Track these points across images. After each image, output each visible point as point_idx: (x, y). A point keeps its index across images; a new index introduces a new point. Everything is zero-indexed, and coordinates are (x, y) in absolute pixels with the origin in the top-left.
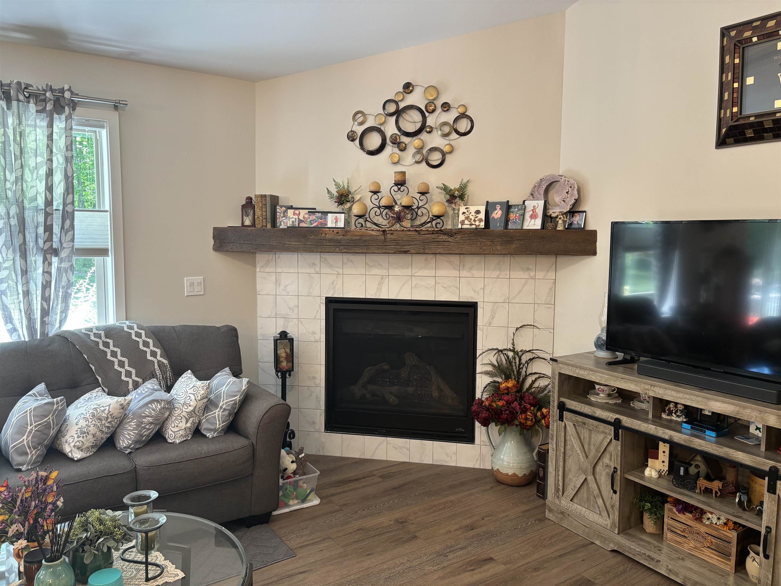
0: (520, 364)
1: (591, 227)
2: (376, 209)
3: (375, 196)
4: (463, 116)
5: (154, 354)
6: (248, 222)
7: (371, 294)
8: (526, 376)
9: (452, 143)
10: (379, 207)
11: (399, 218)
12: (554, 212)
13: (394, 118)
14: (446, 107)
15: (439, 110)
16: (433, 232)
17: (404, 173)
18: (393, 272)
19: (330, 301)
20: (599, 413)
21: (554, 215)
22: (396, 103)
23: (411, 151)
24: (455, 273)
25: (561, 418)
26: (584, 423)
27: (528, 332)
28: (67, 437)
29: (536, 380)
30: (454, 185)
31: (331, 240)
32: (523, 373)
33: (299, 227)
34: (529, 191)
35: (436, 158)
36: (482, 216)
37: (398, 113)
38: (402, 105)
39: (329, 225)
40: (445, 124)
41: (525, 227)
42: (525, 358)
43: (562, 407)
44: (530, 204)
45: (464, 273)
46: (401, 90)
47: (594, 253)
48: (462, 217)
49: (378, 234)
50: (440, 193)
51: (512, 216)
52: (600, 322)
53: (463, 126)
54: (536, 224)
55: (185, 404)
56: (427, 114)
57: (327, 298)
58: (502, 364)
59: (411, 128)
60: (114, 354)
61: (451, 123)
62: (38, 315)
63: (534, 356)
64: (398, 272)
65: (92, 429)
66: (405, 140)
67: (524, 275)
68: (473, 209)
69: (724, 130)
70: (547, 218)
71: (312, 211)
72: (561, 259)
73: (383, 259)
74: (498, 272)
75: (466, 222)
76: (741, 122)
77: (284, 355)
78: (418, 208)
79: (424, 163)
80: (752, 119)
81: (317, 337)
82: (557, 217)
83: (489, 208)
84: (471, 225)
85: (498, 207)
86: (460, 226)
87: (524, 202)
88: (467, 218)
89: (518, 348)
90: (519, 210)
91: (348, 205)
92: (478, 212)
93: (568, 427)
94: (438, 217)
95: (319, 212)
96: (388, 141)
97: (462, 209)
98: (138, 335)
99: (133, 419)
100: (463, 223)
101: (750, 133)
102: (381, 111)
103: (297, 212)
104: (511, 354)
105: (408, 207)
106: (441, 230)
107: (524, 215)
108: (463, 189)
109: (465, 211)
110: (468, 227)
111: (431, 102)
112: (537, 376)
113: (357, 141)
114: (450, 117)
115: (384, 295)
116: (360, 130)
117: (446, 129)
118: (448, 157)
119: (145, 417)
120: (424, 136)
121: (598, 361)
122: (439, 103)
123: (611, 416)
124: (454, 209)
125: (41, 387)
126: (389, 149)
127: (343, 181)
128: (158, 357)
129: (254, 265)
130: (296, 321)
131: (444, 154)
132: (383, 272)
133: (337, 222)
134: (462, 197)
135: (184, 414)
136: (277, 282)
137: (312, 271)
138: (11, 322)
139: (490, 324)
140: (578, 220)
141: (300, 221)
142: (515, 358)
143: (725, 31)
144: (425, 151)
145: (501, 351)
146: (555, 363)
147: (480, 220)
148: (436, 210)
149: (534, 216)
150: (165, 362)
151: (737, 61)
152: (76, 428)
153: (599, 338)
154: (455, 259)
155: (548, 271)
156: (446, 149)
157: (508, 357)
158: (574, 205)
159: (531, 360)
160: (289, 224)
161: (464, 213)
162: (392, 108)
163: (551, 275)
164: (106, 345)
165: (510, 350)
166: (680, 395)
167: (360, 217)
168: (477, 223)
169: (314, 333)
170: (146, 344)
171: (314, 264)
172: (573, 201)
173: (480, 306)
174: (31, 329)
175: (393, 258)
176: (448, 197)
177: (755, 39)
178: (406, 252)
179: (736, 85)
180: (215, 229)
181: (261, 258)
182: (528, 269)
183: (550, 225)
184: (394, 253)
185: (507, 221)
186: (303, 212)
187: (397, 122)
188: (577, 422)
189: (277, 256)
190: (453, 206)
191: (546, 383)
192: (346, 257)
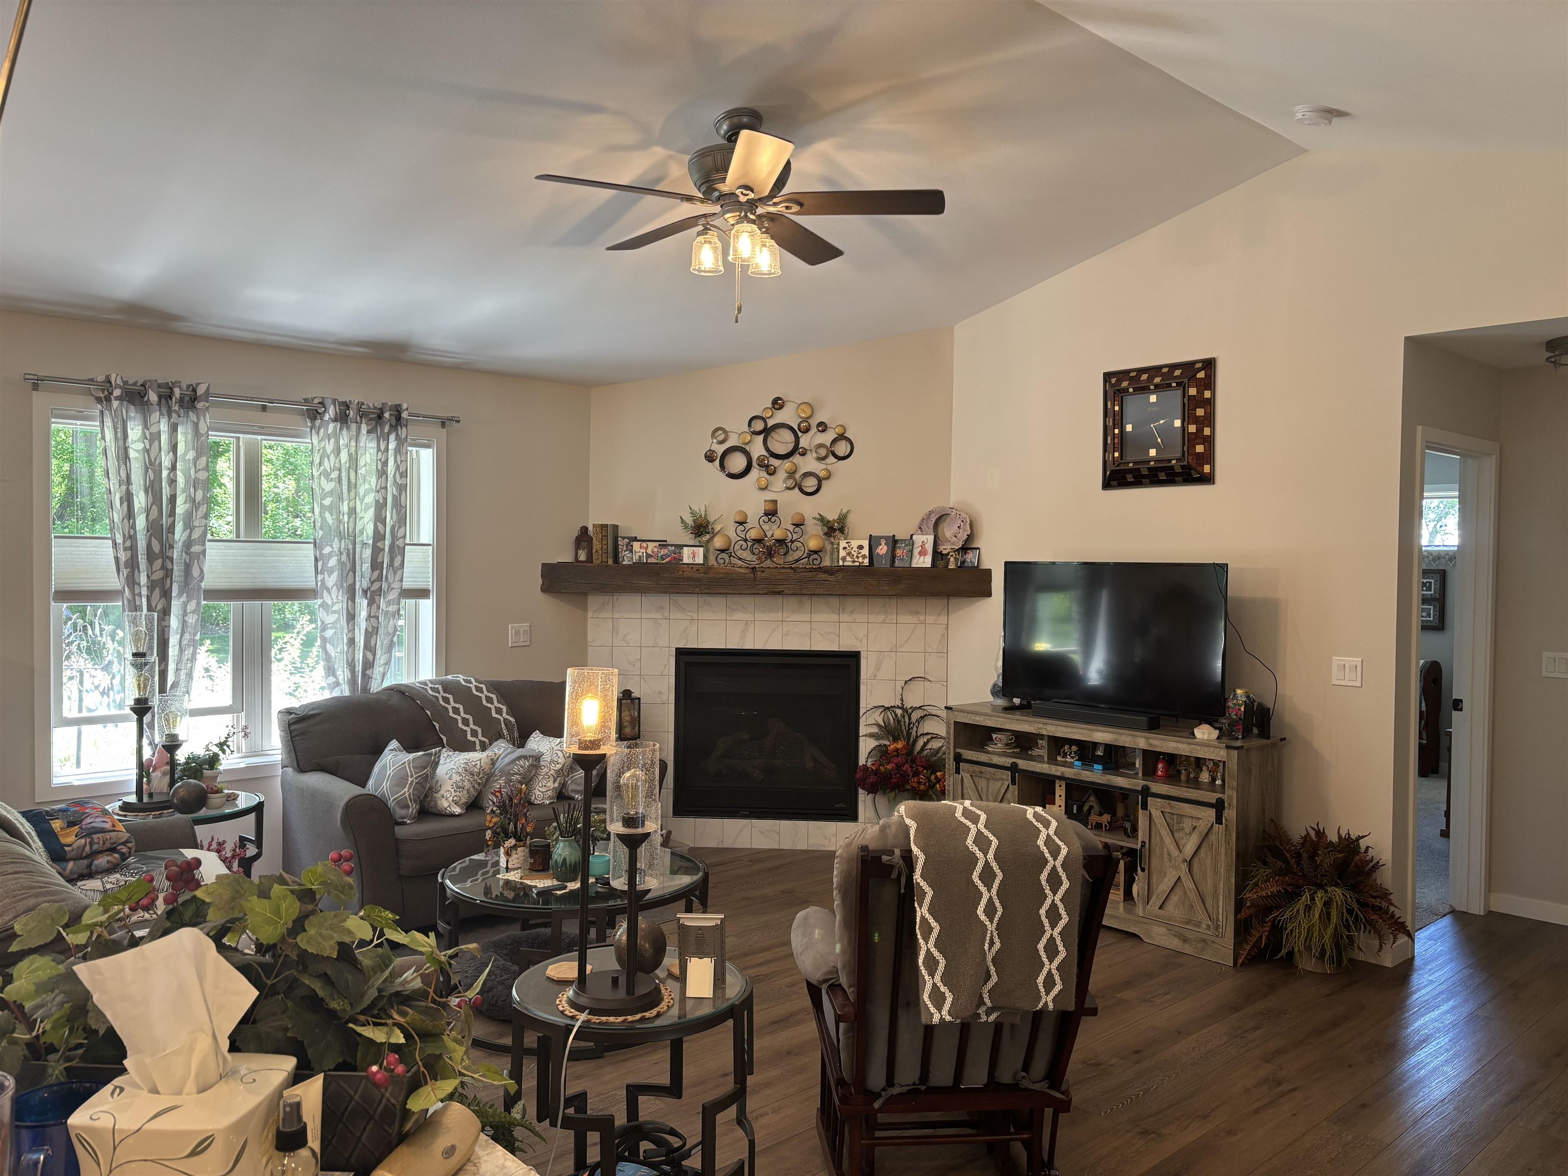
0: (910, 724)
1: (985, 565)
2: (743, 542)
3: (741, 528)
4: (841, 437)
5: (499, 711)
6: (582, 556)
7: (733, 643)
8: (917, 737)
9: (829, 467)
10: (746, 540)
11: (770, 554)
12: (945, 548)
13: (762, 437)
14: (823, 427)
15: (814, 430)
16: (811, 570)
17: (775, 502)
18: (759, 616)
19: (681, 653)
20: (997, 760)
21: (944, 552)
22: (764, 420)
23: (781, 475)
24: (834, 617)
25: (958, 771)
26: (982, 773)
27: (919, 684)
28: (442, 792)
29: (928, 741)
30: (832, 516)
31: (690, 579)
32: (914, 733)
33: (647, 563)
34: (917, 524)
35: (810, 485)
36: (866, 551)
37: (767, 432)
38: (770, 423)
39: (685, 561)
40: (821, 446)
41: (913, 565)
42: (915, 716)
43: (958, 759)
44: (919, 539)
45: (845, 617)
46: (770, 405)
47: (990, 595)
48: (842, 553)
49: (746, 571)
50: (815, 524)
51: (899, 552)
52: (996, 666)
53: (842, 448)
54: (925, 562)
55: (552, 761)
56: (800, 434)
57: (677, 649)
58: (889, 724)
59: (782, 450)
60: (456, 711)
61: (828, 445)
62: (359, 668)
63: (925, 712)
64: (765, 616)
65: (466, 784)
66: (774, 462)
67: (913, 619)
68: (855, 544)
69: (1108, 473)
70: (937, 555)
71: (663, 544)
72: (954, 601)
73: (747, 601)
74: (883, 617)
75: (848, 559)
76: (1122, 467)
77: (628, 718)
78: (792, 542)
79: (797, 489)
80: (1131, 465)
81: (665, 698)
82: (948, 554)
83: (873, 542)
84: (854, 561)
85: (883, 542)
86: (841, 563)
87: (912, 535)
88: (849, 554)
89: (908, 705)
90: (906, 545)
91: (708, 536)
92: (861, 547)
93: (965, 779)
94: (815, 552)
95: (672, 545)
96: (754, 463)
97: (843, 544)
98: (479, 689)
99: (501, 777)
100: (844, 559)
101: (1130, 478)
102: (746, 429)
103: (644, 544)
104: (899, 712)
105: (781, 542)
106: (820, 568)
107: (912, 551)
108: (842, 519)
109: (846, 545)
110: (850, 564)
111: (805, 420)
112: (929, 737)
113: (717, 462)
114: (827, 438)
115: (748, 645)
116: (720, 449)
117: (823, 452)
118: (824, 482)
119: (513, 775)
120: (797, 459)
121: (994, 708)
122: (814, 422)
123: (1007, 761)
124: (832, 543)
125: (394, 744)
126: (755, 473)
127: (699, 508)
128: (504, 715)
129: (585, 610)
130: (638, 678)
131: (820, 480)
132: (748, 617)
133: (694, 557)
134: (842, 530)
135: (552, 772)
136: (615, 630)
137: (659, 616)
138: (334, 675)
139: (875, 677)
140: (970, 557)
141: (648, 556)
142: (903, 717)
143: (1107, 376)
144: (797, 476)
145: (888, 708)
146: (950, 711)
147: (864, 557)
148: (813, 544)
149: (923, 553)
150: (512, 720)
151: (1117, 408)
152: (451, 782)
153: (995, 685)
154: (835, 601)
155: (939, 615)
156: (822, 474)
157: (896, 716)
158: (966, 541)
159: (922, 718)
160: (635, 558)
161: (845, 548)
162: (759, 425)
163: (943, 619)
164: (446, 700)
165: (898, 707)
166: (1069, 730)
167: (722, 551)
168: (861, 560)
169: (660, 693)
170: (489, 700)
171: (662, 608)
172: (965, 537)
173: (863, 655)
174: (353, 682)
175: (758, 600)
176: (826, 529)
177: (1131, 390)
178: (779, 593)
179: (1117, 431)
180: (543, 564)
181: (594, 601)
182: (917, 613)
183: (940, 563)
184: (765, 594)
185: (893, 557)
186: (651, 545)
187: (765, 442)
188: (974, 772)
189: (615, 598)
190: (832, 539)
191: (940, 745)
192: (702, 599)
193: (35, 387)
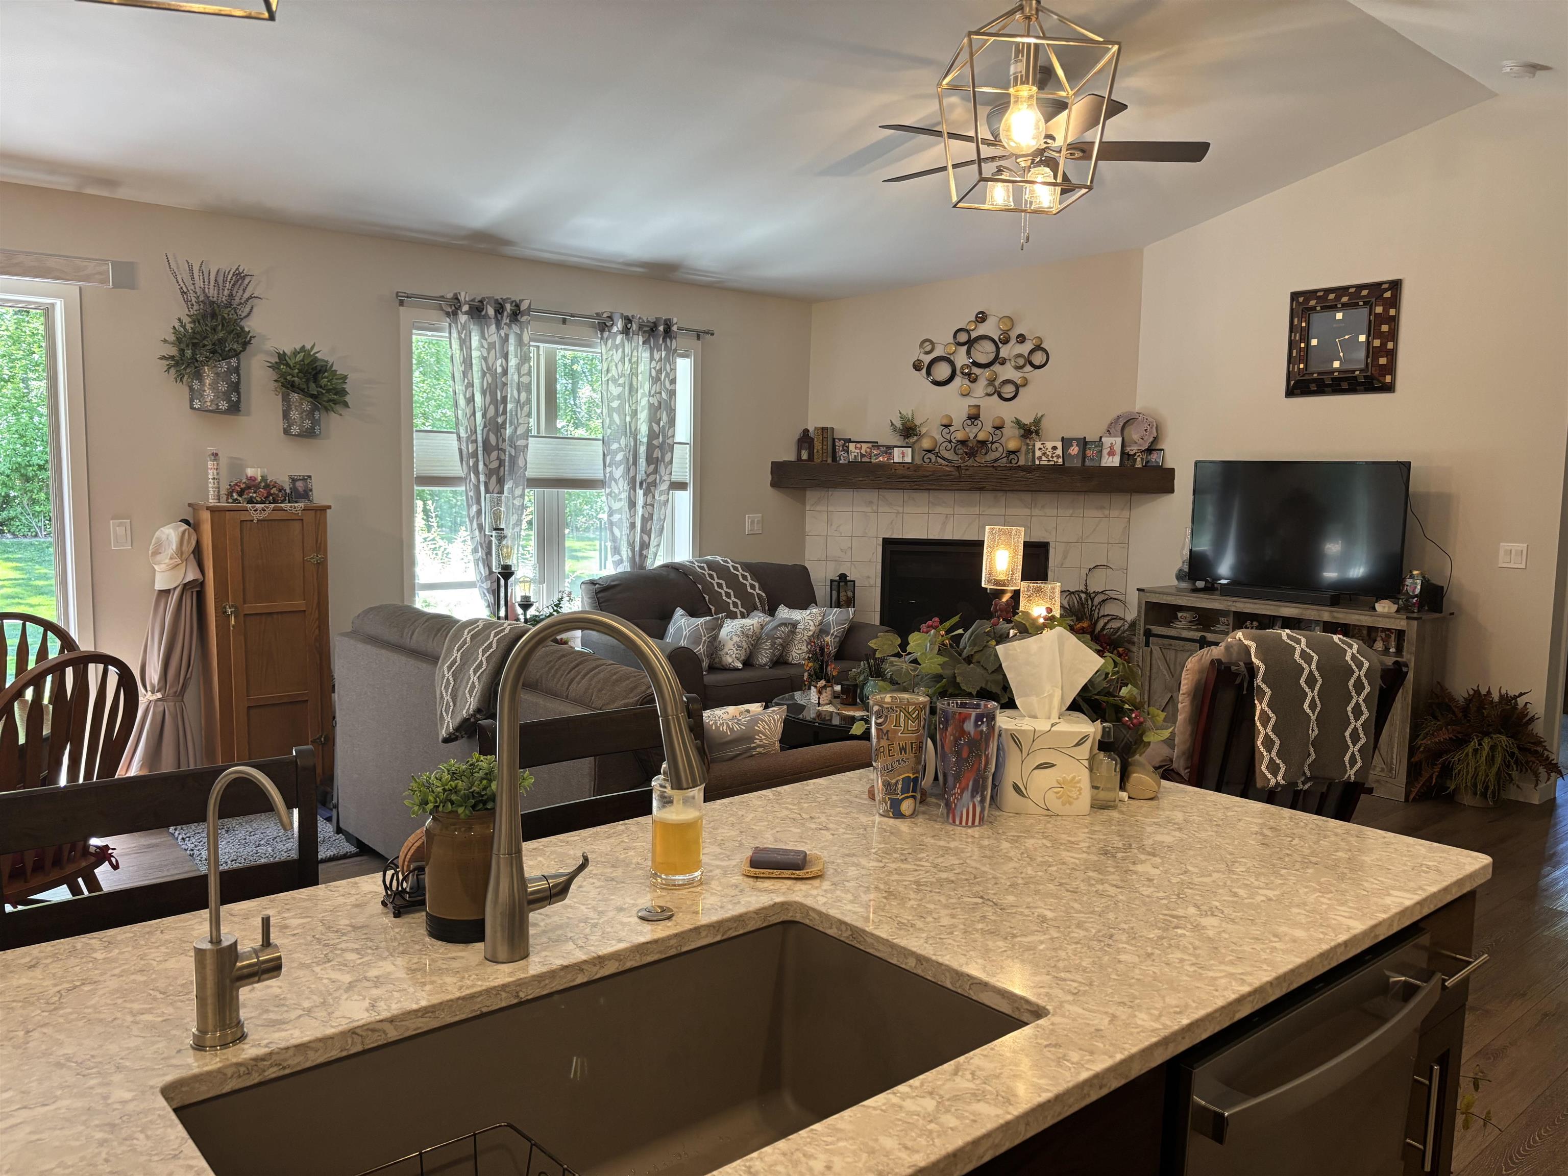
0: (1092, 606)
1: (1169, 464)
2: (947, 443)
3: (946, 430)
4: (1038, 348)
5: (753, 587)
6: (805, 456)
7: (934, 535)
8: (1098, 618)
9: (1026, 375)
10: (950, 442)
11: (972, 454)
12: (1132, 449)
13: (965, 347)
14: (1021, 339)
15: (1013, 341)
16: (1011, 469)
17: (978, 407)
18: (958, 510)
19: (887, 542)
20: (1186, 634)
21: (1132, 453)
22: (968, 332)
23: (982, 382)
24: (1027, 511)
25: (1147, 644)
26: (1171, 645)
27: (1100, 574)
28: (726, 650)
29: (1108, 621)
30: (1027, 420)
31: (902, 476)
32: (1096, 615)
33: (861, 462)
34: (1105, 427)
35: (1008, 390)
36: (1059, 452)
37: (970, 343)
38: (974, 335)
39: (896, 460)
40: (1020, 356)
41: (1103, 464)
42: (1097, 600)
43: (1148, 634)
44: (1107, 441)
45: (1036, 512)
46: (974, 319)
47: (1171, 490)
48: (1038, 454)
49: (952, 469)
50: (1012, 427)
51: (1089, 453)
52: (1182, 554)
53: (1038, 358)
54: (1115, 461)
55: (804, 629)
56: (1000, 345)
57: (884, 539)
58: (1074, 606)
59: (983, 360)
60: (720, 586)
61: (1026, 355)
62: (637, 548)
63: (1106, 597)
64: (963, 511)
65: (744, 644)
66: (976, 370)
67: (1098, 513)
68: (1049, 445)
69: (1292, 382)
70: (1125, 455)
71: (875, 445)
72: (1136, 497)
73: (948, 496)
74: (1071, 511)
75: (1044, 458)
76: (1307, 377)
77: (844, 598)
78: (992, 443)
79: (996, 396)
80: (1315, 375)
81: (872, 582)
82: (1135, 454)
83: (1066, 442)
84: (1049, 461)
85: (1075, 443)
86: (1037, 462)
87: (1101, 438)
88: (1044, 454)
89: (1091, 590)
90: (1096, 447)
91: (915, 438)
92: (1055, 448)
93: (1154, 651)
94: (1013, 452)
95: (883, 446)
96: (958, 372)
97: (1038, 445)
98: (736, 568)
99: (767, 640)
100: (1040, 458)
101: (1313, 387)
102: (951, 340)
103: (858, 445)
104: (1083, 596)
105: (983, 443)
106: (1019, 466)
107: (1101, 452)
108: (1037, 422)
109: (1041, 446)
110: (1046, 463)
111: (1005, 333)
112: (1109, 618)
113: (924, 371)
114: (1025, 349)
115: (948, 536)
116: (927, 359)
117: (1021, 362)
118: (1021, 390)
119: (777, 638)
120: (996, 368)
121: (1180, 589)
122: (1013, 334)
123: (1197, 635)
124: (1028, 445)
125: (679, 612)
126: (958, 381)
127: (907, 412)
128: (757, 590)
129: (804, 503)
130: (849, 564)
131: (1017, 387)
132: (949, 511)
133: (903, 456)
134: (1037, 433)
135: (806, 638)
136: (829, 522)
137: (869, 509)
138: (619, 554)
139: (1062, 564)
140: (1154, 457)
141: (862, 456)
142: (1087, 600)
143: (1295, 296)
144: (997, 383)
145: (1073, 593)
146: (1141, 593)
147: (1058, 456)
148: (1012, 445)
149: (1112, 453)
150: (763, 594)
151: (1304, 324)
152: (732, 643)
153: (1180, 570)
154: (1027, 497)
155: (1123, 509)
156: (1019, 382)
157: (1081, 599)
158: (1152, 443)
159: (1104, 601)
160: (851, 458)
161: (1040, 449)
162: (963, 337)
163: (1126, 513)
164: (711, 576)
165: (1082, 592)
166: (1257, 606)
167: (929, 451)
168: (1055, 459)
169: (868, 577)
170: (744, 577)
171: (871, 502)
172: (1151, 439)
173: (1052, 545)
174: (632, 560)
175: (958, 495)
176: (1022, 432)
177: (1318, 308)
178: (981, 489)
179: (1303, 345)
180: (773, 463)
181: (811, 496)
182: (1102, 508)
183: (1128, 463)
184: (969, 490)
185: (1084, 457)
186: (864, 446)
187: (968, 352)
188: (1164, 645)
189: (830, 493)
190: (1028, 441)
191: (1119, 625)
192: (907, 494)
193: (401, 303)
